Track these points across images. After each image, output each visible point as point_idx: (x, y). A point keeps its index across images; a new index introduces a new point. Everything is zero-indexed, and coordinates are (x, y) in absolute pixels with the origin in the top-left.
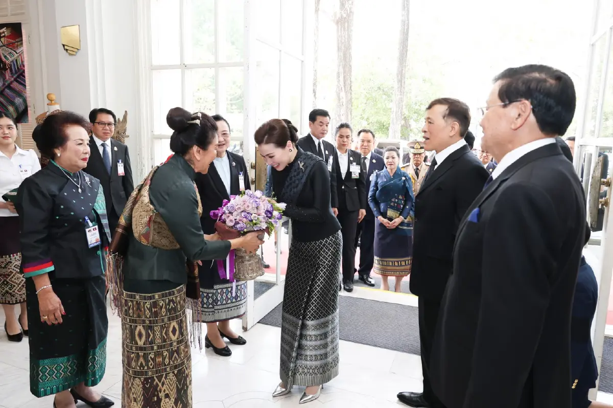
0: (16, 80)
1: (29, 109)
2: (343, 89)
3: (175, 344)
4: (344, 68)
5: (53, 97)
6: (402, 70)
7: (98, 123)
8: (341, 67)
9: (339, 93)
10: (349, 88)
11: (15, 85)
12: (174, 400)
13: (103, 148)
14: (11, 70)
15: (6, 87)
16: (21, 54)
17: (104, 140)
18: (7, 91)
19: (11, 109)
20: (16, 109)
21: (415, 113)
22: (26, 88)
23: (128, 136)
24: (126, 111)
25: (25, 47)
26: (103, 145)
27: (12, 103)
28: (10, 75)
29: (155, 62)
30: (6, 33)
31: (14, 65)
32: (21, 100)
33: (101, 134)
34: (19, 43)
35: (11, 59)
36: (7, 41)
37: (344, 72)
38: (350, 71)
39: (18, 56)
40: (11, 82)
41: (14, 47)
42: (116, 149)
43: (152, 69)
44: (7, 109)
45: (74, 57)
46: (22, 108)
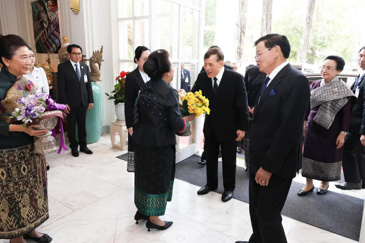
0: (55, 30)
1: (61, 45)
2: (265, 30)
3: (4, 182)
4: (267, 16)
5: (66, 38)
6: (310, 15)
7: (73, 53)
8: (264, 16)
9: (262, 33)
10: (269, 29)
11: (55, 32)
12: (7, 214)
13: (76, 67)
14: (53, 24)
15: (52, 34)
16: (57, 15)
17: (76, 62)
18: (52, 36)
19: (54, 46)
20: (56, 46)
21: (319, 45)
22: (60, 34)
23: (103, 61)
24: (102, 46)
25: (59, 12)
26: (76, 65)
27: (54, 43)
28: (53, 27)
29: (120, 16)
30: (50, 3)
31: (54, 21)
32: (58, 41)
33: (75, 59)
34: (56, 9)
35: (53, 18)
36: (51, 8)
37: (267, 19)
38: (271, 18)
39: (56, 16)
40: (53, 31)
41: (54, 11)
42: (82, 67)
43: (118, 21)
44: (52, 45)
45: (77, 15)
46: (58, 45)
